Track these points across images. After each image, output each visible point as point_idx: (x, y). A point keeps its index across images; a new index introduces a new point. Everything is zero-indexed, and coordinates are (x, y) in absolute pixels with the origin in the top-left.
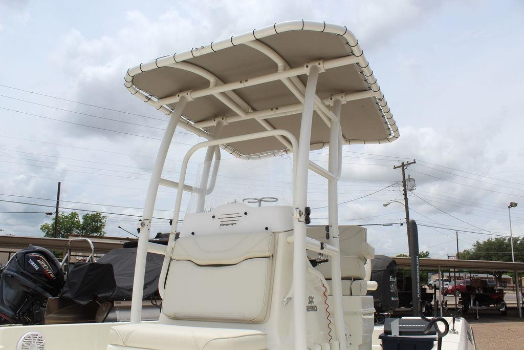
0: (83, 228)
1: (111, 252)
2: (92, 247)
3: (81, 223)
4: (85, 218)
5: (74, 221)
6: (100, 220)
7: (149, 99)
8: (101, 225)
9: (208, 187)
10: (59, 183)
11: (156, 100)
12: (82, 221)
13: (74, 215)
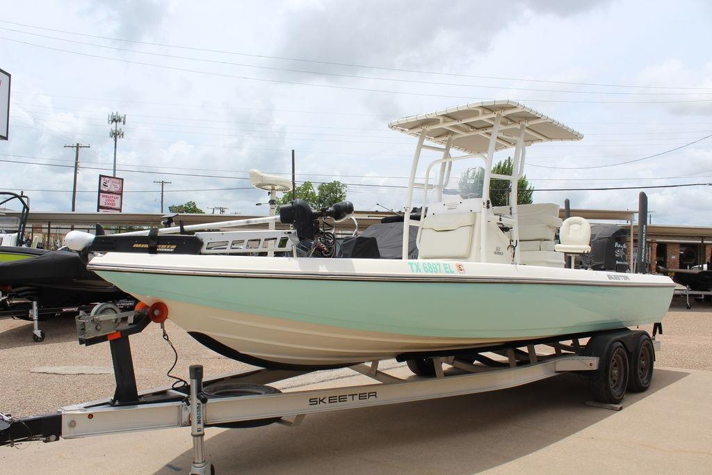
0: (320, 201)
1: (369, 228)
2: (356, 224)
3: (317, 195)
4: (321, 188)
5: (308, 192)
6: (340, 190)
7: (403, 130)
8: (341, 196)
9: (444, 183)
10: (293, 151)
11: (407, 130)
12: (317, 193)
13: (307, 185)
